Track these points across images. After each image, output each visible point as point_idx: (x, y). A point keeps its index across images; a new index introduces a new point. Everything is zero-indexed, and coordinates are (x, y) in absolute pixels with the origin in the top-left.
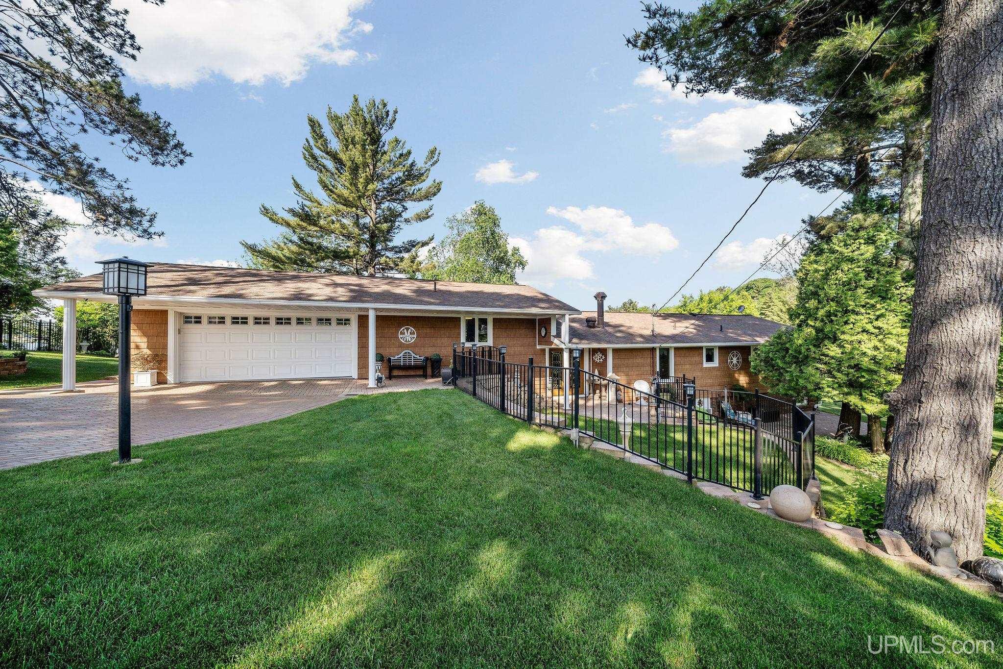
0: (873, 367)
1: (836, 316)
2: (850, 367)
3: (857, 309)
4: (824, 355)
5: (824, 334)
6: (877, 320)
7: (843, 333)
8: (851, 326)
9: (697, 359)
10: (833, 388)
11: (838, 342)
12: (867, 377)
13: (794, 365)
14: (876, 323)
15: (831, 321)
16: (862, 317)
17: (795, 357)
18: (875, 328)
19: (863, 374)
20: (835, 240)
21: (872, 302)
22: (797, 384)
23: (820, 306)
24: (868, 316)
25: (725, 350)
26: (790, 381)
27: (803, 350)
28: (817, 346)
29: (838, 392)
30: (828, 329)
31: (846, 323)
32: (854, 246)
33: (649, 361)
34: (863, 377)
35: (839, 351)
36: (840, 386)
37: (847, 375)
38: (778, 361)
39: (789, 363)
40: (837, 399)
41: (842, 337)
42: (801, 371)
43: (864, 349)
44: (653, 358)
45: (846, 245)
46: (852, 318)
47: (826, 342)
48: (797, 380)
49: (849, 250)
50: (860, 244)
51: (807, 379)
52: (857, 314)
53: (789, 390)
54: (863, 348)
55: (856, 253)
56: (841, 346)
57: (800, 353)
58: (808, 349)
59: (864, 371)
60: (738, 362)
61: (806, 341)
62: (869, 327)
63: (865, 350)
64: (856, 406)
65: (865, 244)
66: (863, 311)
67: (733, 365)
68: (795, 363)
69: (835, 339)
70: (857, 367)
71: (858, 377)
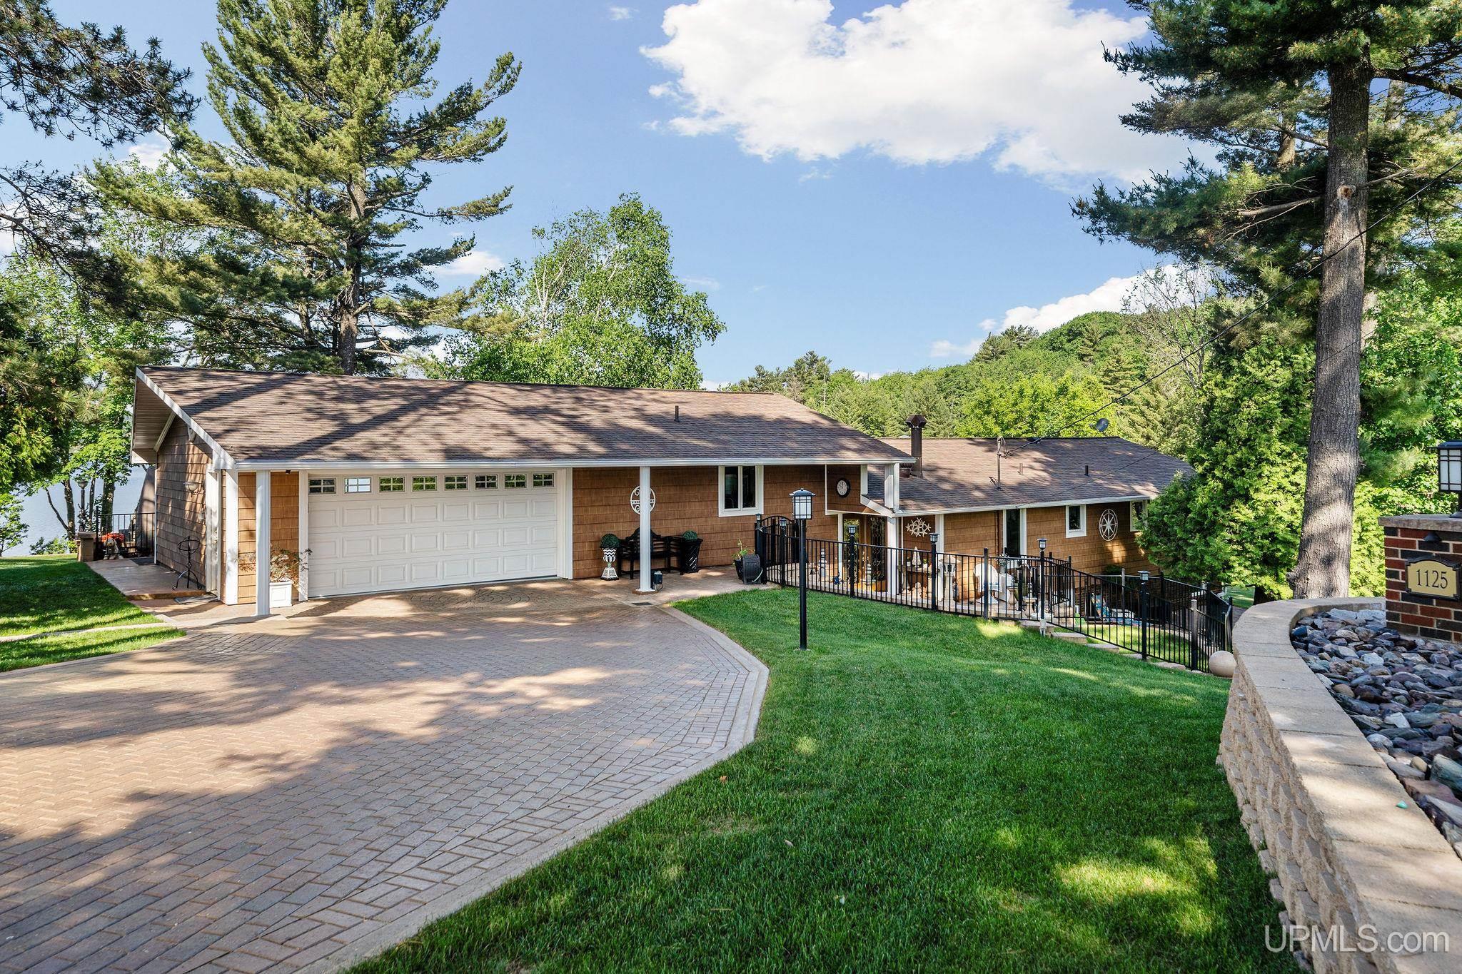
0: (1289, 537)
1: (1248, 466)
2: (1264, 537)
3: (1271, 458)
4: (1234, 520)
5: (1234, 491)
6: (1293, 474)
7: (1257, 490)
8: (1266, 480)
9: (1056, 524)
10: (1245, 567)
11: (1251, 503)
12: (1283, 550)
13: (1198, 535)
14: (1293, 478)
15: (1243, 474)
16: (1278, 469)
17: (1198, 523)
18: (1292, 484)
19: (1279, 546)
20: (1247, 358)
21: (1288, 449)
22: (1202, 562)
23: (1229, 451)
24: (1284, 468)
25: (1095, 510)
26: (1193, 558)
27: (1209, 512)
28: (1226, 508)
29: (1250, 572)
30: (1237, 483)
31: (1260, 476)
32: (1270, 368)
33: (993, 531)
34: (1279, 550)
35: (1252, 515)
36: (1253, 564)
37: (1261, 548)
38: (1175, 528)
39: (1191, 532)
40: (1250, 582)
41: (1255, 496)
42: (1207, 544)
43: (1280, 512)
44: (999, 526)
45: (1260, 366)
46: (1266, 469)
47: (1237, 503)
48: (1203, 557)
49: (1263, 374)
50: (1276, 366)
51: (1214, 555)
52: (1273, 464)
53: (1192, 571)
54: (1279, 510)
55: (1272, 377)
56: (1253, 508)
57: (1205, 516)
58: (1215, 513)
59: (1281, 542)
60: (1113, 527)
61: (1212, 499)
62: (1285, 482)
63: (1281, 514)
64: (1272, 591)
65: (1281, 367)
66: (1279, 460)
67: (1107, 534)
68: (1198, 531)
69: (1246, 498)
70: (1272, 537)
71: (1273, 551)
